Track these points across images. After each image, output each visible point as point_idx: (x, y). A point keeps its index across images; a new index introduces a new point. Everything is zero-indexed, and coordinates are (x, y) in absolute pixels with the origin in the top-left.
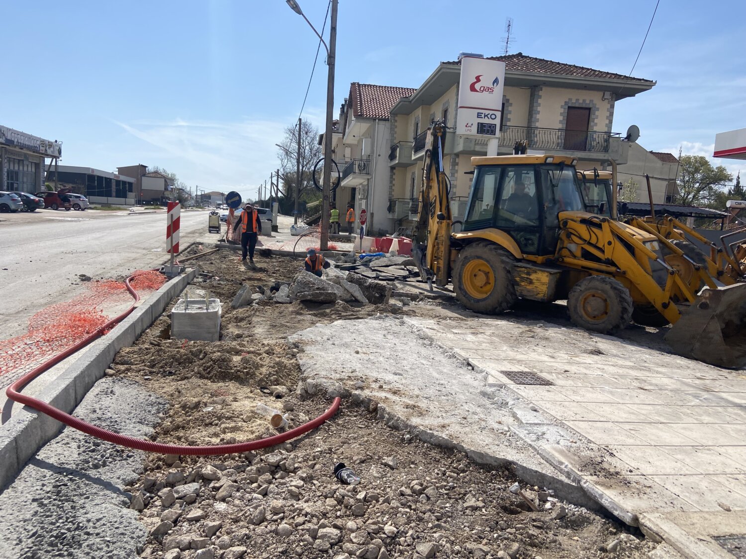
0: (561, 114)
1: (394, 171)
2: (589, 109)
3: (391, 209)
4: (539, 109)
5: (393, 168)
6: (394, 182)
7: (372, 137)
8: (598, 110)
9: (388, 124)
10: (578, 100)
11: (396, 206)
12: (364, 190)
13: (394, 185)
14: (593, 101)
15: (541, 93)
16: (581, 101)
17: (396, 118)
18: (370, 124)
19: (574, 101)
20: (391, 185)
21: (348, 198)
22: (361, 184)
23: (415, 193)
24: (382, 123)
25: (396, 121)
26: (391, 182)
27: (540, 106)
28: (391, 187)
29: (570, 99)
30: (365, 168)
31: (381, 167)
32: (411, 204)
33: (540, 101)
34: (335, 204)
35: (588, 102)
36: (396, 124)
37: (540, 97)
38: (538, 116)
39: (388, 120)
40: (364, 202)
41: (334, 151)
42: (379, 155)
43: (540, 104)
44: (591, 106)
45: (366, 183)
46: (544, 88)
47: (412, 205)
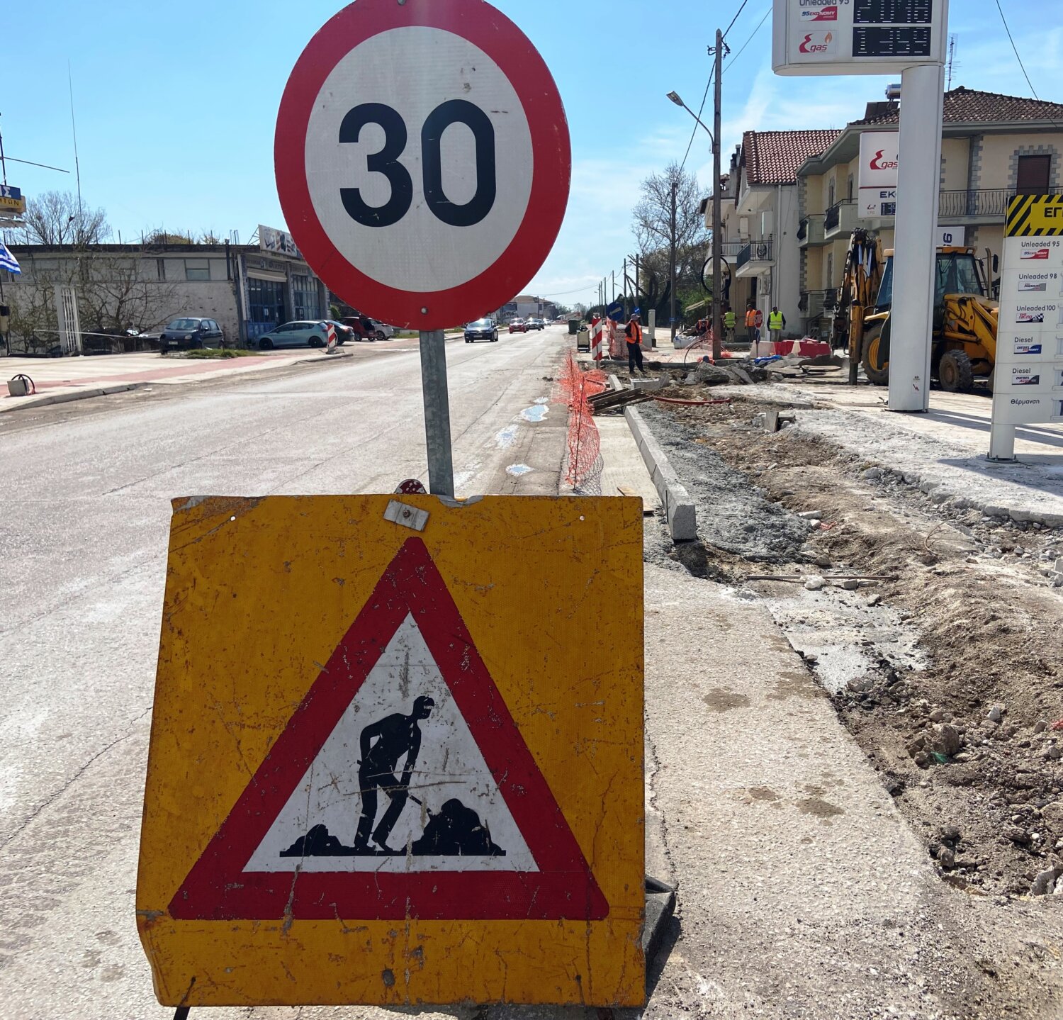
0: (1010, 167)
1: (806, 253)
2: (1049, 156)
3: (802, 306)
4: (980, 163)
5: (803, 249)
6: (806, 268)
7: (774, 210)
8: (1060, 156)
9: (795, 189)
10: (1032, 146)
11: (809, 301)
12: (765, 282)
13: (806, 272)
14: (1052, 146)
15: (981, 143)
16: (1036, 148)
17: (806, 181)
18: (768, 193)
19: (1026, 148)
20: (802, 272)
21: (746, 293)
22: (763, 273)
23: (832, 282)
24: (786, 188)
25: (805, 185)
26: (802, 268)
27: (981, 160)
28: (802, 276)
29: (1021, 147)
30: (766, 252)
31: (788, 249)
32: (825, 296)
33: (980, 153)
34: (728, 304)
35: (1045, 148)
36: (805, 189)
37: (981, 148)
38: (979, 173)
39: (794, 183)
40: (767, 298)
41: (723, 225)
42: (785, 233)
43: (981, 157)
44: (1049, 153)
45: (768, 272)
46: (985, 137)
47: (827, 298)
